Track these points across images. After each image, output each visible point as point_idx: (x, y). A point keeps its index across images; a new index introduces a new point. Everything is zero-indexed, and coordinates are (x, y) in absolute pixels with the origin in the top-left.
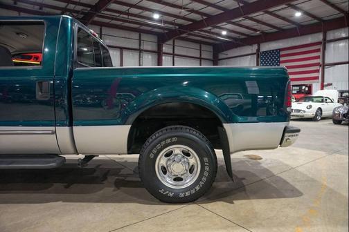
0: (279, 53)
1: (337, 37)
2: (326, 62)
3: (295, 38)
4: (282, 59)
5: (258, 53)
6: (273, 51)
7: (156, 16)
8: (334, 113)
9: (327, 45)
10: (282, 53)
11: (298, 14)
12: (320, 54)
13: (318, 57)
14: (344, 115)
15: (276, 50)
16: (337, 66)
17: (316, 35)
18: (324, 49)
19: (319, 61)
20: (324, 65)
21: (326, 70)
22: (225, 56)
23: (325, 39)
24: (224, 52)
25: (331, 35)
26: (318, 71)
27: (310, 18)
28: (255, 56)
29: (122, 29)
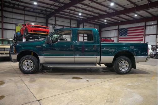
0: (127, 29)
1: (150, 24)
2: (146, 34)
3: (134, 24)
4: (128, 32)
5: (118, 29)
6: (125, 28)
7: (80, 14)
8: (151, 54)
9: (146, 27)
10: (128, 30)
11: (136, 15)
12: (144, 31)
13: (143, 32)
14: (155, 55)
15: (126, 28)
16: (150, 36)
17: (142, 23)
18: (145, 29)
19: (143, 33)
20: (145, 35)
21: (146, 37)
22: (104, 30)
23: (145, 25)
24: (104, 28)
25: (148, 23)
26: (143, 37)
27: (140, 17)
28: (117, 30)
29: (63, 18)
